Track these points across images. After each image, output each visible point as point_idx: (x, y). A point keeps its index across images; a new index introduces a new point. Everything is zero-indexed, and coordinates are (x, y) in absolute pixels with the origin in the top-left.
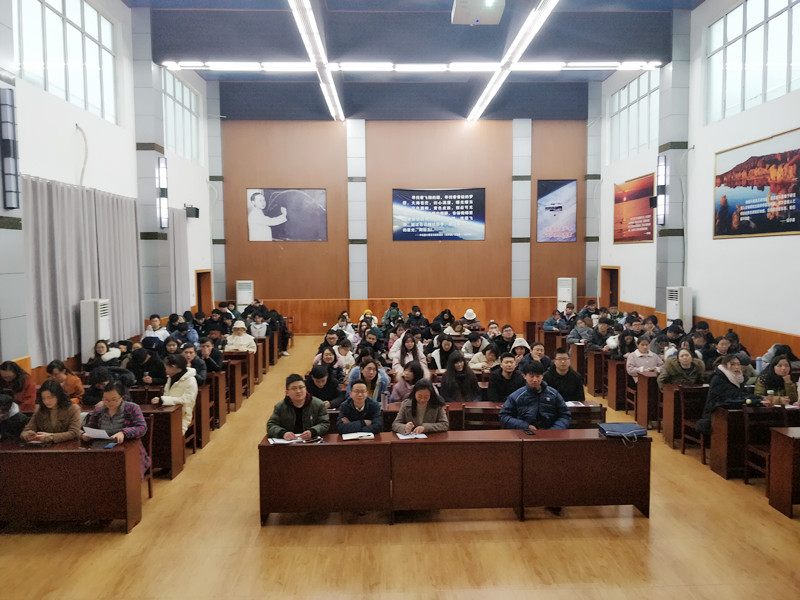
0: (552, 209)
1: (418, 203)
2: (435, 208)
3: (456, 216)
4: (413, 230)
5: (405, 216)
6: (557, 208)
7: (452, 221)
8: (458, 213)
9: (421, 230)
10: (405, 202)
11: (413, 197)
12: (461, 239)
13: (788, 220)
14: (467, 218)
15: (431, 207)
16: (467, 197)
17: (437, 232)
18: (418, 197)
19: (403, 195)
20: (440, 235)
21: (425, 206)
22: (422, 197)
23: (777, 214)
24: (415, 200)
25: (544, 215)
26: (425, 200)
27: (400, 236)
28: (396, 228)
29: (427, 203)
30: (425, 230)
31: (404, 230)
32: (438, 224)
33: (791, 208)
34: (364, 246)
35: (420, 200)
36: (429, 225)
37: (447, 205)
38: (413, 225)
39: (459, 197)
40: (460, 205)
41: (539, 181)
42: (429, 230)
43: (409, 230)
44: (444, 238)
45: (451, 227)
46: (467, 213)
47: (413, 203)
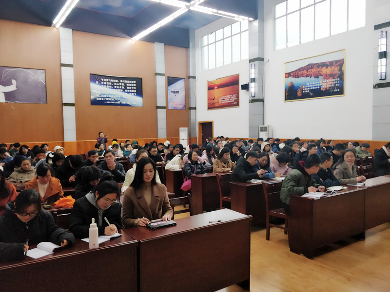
0: (174, 92)
1: (105, 83)
2: (115, 87)
3: (127, 92)
4: (103, 99)
5: (98, 90)
6: (176, 92)
7: (125, 95)
8: (128, 91)
9: (107, 99)
10: (97, 82)
11: (102, 80)
12: (130, 106)
13: (335, 91)
14: (133, 94)
15: (113, 86)
16: (133, 82)
17: (117, 101)
18: (105, 80)
19: (96, 78)
20: (119, 103)
21: (109, 85)
22: (107, 80)
23: (328, 88)
24: (104, 82)
25: (171, 95)
26: (109, 82)
27: (95, 102)
28: (92, 97)
29: (110, 83)
30: (110, 100)
31: (98, 99)
32: (117, 96)
33: (337, 85)
34: (73, 108)
35: (106, 82)
36: (112, 96)
37: (122, 86)
38: (103, 96)
39: (128, 82)
40: (129, 86)
41: (168, 77)
42: (112, 100)
43: (100, 99)
44: (121, 105)
45: (124, 99)
46: (133, 91)
47: (102, 83)
